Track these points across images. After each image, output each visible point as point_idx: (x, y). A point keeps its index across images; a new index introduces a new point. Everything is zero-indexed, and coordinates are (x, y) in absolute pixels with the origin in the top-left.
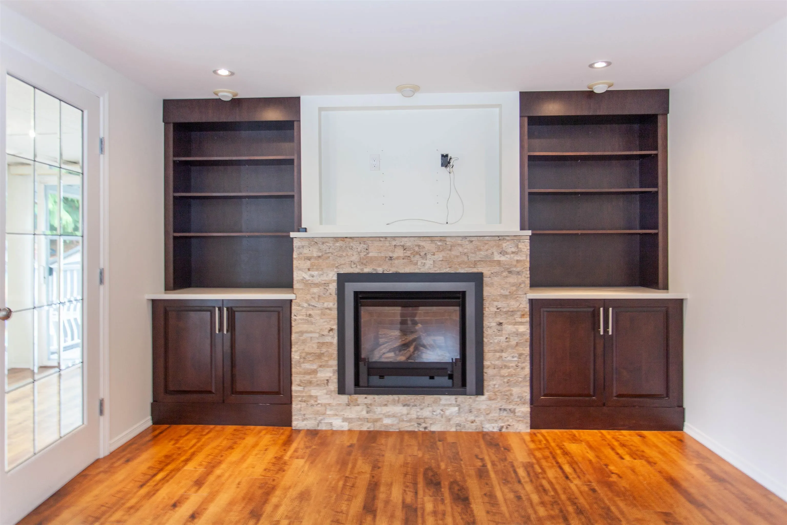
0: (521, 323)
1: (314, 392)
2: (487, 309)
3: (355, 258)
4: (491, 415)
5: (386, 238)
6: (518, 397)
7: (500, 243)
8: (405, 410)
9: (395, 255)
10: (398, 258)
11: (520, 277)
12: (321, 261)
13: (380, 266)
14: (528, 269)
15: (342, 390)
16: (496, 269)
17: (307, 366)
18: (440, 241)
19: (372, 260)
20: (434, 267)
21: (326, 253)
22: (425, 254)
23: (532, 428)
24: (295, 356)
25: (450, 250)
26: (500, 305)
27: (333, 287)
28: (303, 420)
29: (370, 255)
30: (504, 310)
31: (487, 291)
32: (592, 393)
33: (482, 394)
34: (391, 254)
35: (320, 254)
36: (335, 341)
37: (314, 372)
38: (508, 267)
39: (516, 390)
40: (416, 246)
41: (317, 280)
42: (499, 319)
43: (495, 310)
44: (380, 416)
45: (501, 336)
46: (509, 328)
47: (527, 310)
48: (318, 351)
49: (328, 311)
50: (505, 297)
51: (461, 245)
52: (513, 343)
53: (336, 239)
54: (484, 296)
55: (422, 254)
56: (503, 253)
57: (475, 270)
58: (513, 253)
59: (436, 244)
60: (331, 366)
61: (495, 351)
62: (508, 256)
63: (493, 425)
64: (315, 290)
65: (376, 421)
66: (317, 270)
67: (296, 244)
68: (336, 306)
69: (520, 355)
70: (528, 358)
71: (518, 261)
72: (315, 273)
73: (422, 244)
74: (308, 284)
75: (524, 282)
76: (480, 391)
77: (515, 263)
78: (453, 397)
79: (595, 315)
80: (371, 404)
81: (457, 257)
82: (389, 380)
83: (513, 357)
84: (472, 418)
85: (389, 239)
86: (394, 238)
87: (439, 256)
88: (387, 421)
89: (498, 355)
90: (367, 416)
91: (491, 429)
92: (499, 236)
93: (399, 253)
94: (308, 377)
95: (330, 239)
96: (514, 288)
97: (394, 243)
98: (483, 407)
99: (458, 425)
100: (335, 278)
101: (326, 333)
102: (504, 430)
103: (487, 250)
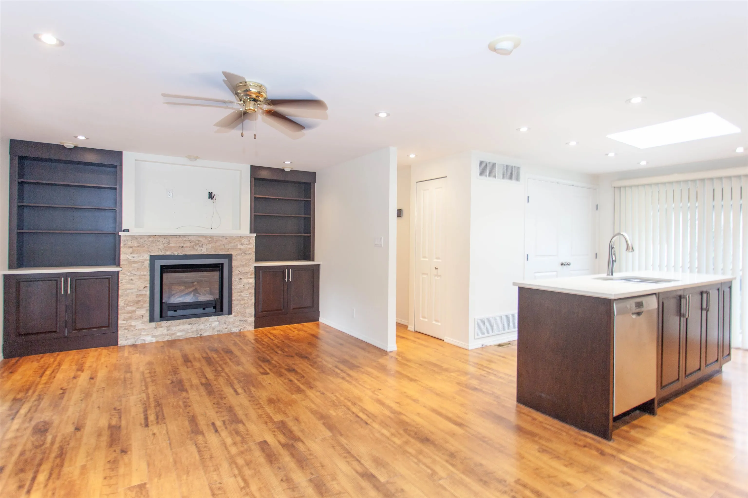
0: (251, 278)
1: (133, 323)
2: (234, 272)
3: (161, 247)
4: (235, 324)
5: (180, 236)
6: (249, 314)
7: (241, 239)
8: (189, 327)
9: (185, 245)
10: (187, 247)
11: (250, 256)
12: (139, 248)
13: (176, 251)
14: (254, 252)
15: (152, 320)
16: (239, 252)
17: (129, 309)
18: (210, 238)
19: (172, 247)
20: (207, 251)
21: (142, 244)
22: (202, 245)
23: (255, 328)
24: (121, 303)
25: (216, 243)
26: (240, 269)
27: (147, 263)
28: (126, 340)
29: (171, 245)
30: (243, 272)
31: (234, 263)
32: (282, 309)
33: (231, 314)
34: (182, 245)
35: (139, 245)
36: (148, 293)
37: (134, 311)
38: (244, 251)
39: (248, 311)
40: (197, 240)
41: (136, 259)
42: (240, 276)
43: (238, 272)
44: (175, 332)
45: (241, 285)
46: (244, 281)
47: (254, 271)
48: (136, 300)
49: (143, 277)
50: (243, 266)
51: (221, 241)
52: (247, 288)
53: (149, 236)
54: (233, 266)
55: (201, 245)
56: (242, 244)
57: (228, 253)
58: (247, 244)
59: (208, 239)
60: (145, 307)
61: (238, 292)
62: (245, 246)
63: (236, 329)
64: (135, 265)
65: (172, 334)
66: (137, 253)
67: (122, 238)
68: (149, 273)
69: (250, 293)
70: (254, 295)
71: (249, 248)
72: (135, 255)
73: (201, 239)
74: (130, 262)
75: (252, 258)
76: (230, 312)
77: (248, 249)
78: (216, 317)
79: (284, 272)
80: (170, 326)
81: (219, 246)
82: (180, 312)
83: (247, 295)
84: (226, 326)
85: (181, 237)
86: (184, 236)
87: (210, 246)
88: (179, 334)
89: (239, 294)
90: (168, 332)
91: (235, 331)
92: (240, 236)
93: (188, 244)
94: (129, 315)
95: (145, 236)
96: (247, 261)
97: (185, 239)
98: (231, 320)
99: (219, 331)
100: (148, 258)
101: (142, 289)
102: (242, 330)
103: (234, 243)
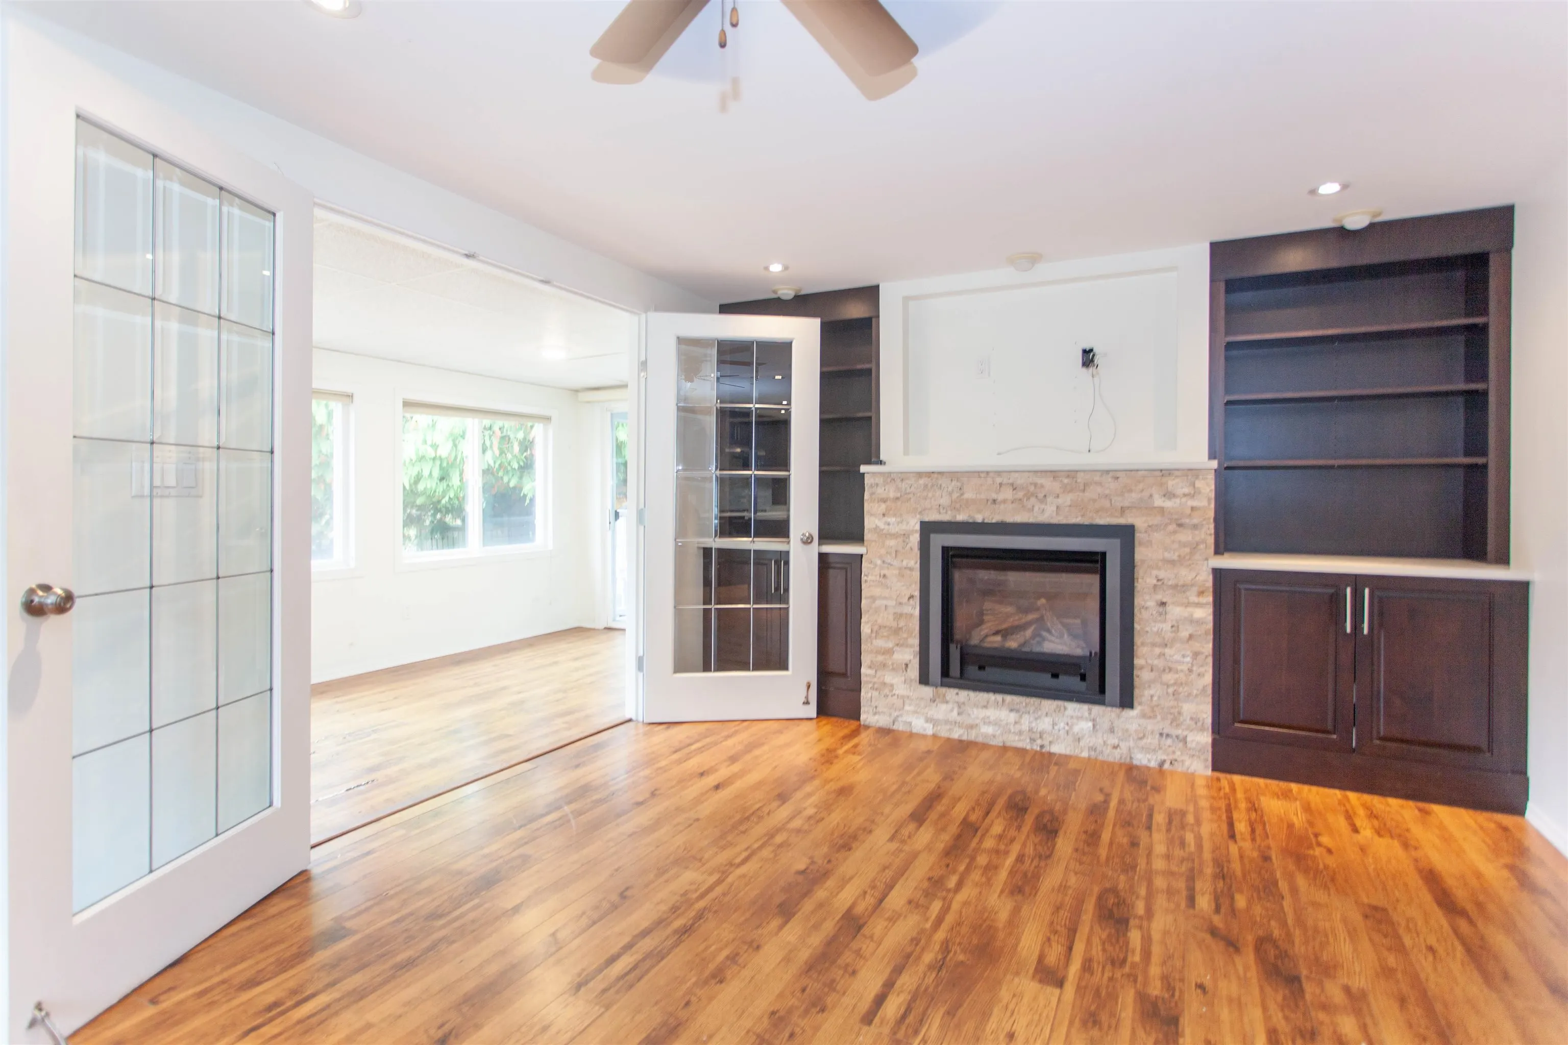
0: (1198, 605)
1: (889, 678)
2: (1140, 580)
3: (945, 501)
4: (1145, 741)
5: (988, 473)
6: (1192, 719)
7: (1164, 480)
8: (1013, 716)
9: (1000, 497)
10: (1004, 501)
11: (1197, 532)
12: (899, 503)
13: (979, 511)
14: (1212, 520)
15: (924, 679)
16: (1157, 520)
17: (880, 643)
18: (1068, 477)
19: (968, 503)
20: (1057, 514)
21: (906, 494)
22: (1045, 496)
23: (1214, 769)
24: (866, 629)
25: (1084, 491)
26: (1162, 574)
27: (915, 538)
28: (875, 714)
29: (966, 496)
30: (1170, 583)
31: (1140, 554)
32: (1330, 727)
33: (1131, 706)
34: (994, 496)
35: (899, 495)
36: (917, 612)
37: (889, 652)
38: (1175, 517)
39: (1188, 708)
40: (1031, 484)
41: (894, 529)
42: (1159, 597)
43: (1155, 581)
44: (977, 721)
45: (1165, 621)
46: (1176, 612)
47: (1210, 584)
48: (894, 624)
49: (908, 572)
50: (1172, 562)
51: (1099, 484)
52: (1184, 634)
53: (920, 475)
54: (1136, 561)
55: (1041, 496)
56: (1169, 495)
57: (1122, 521)
58: (1185, 495)
59: (1061, 481)
60: (911, 646)
61: (1154, 645)
62: (1178, 501)
63: (1149, 756)
64: (892, 543)
65: (972, 727)
66: (895, 515)
67: (868, 480)
68: (918, 565)
69: (1196, 654)
70: (1210, 660)
71: (1193, 509)
72: (892, 520)
73: (1040, 481)
74: (883, 535)
75: (1204, 541)
76: (1127, 701)
77: (1188, 511)
78: (1085, 707)
79: (1336, 600)
80: (964, 703)
81: (1094, 501)
82: (992, 673)
83: (1184, 656)
84: (1116, 741)
85: (991, 475)
86: (999, 473)
87: (1066, 499)
88: (988, 730)
89: (1157, 651)
90: (959, 719)
91: (1145, 762)
92: (1161, 470)
93: (1007, 494)
94: (880, 658)
95: (912, 474)
96: (1187, 550)
97: (999, 480)
98: (1133, 727)
99: (1093, 749)
100: (918, 527)
101: (905, 600)
102: (1167, 766)
103: (1142, 491)
